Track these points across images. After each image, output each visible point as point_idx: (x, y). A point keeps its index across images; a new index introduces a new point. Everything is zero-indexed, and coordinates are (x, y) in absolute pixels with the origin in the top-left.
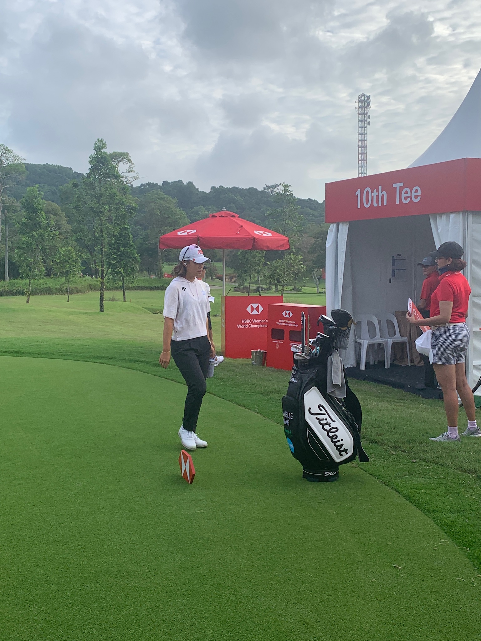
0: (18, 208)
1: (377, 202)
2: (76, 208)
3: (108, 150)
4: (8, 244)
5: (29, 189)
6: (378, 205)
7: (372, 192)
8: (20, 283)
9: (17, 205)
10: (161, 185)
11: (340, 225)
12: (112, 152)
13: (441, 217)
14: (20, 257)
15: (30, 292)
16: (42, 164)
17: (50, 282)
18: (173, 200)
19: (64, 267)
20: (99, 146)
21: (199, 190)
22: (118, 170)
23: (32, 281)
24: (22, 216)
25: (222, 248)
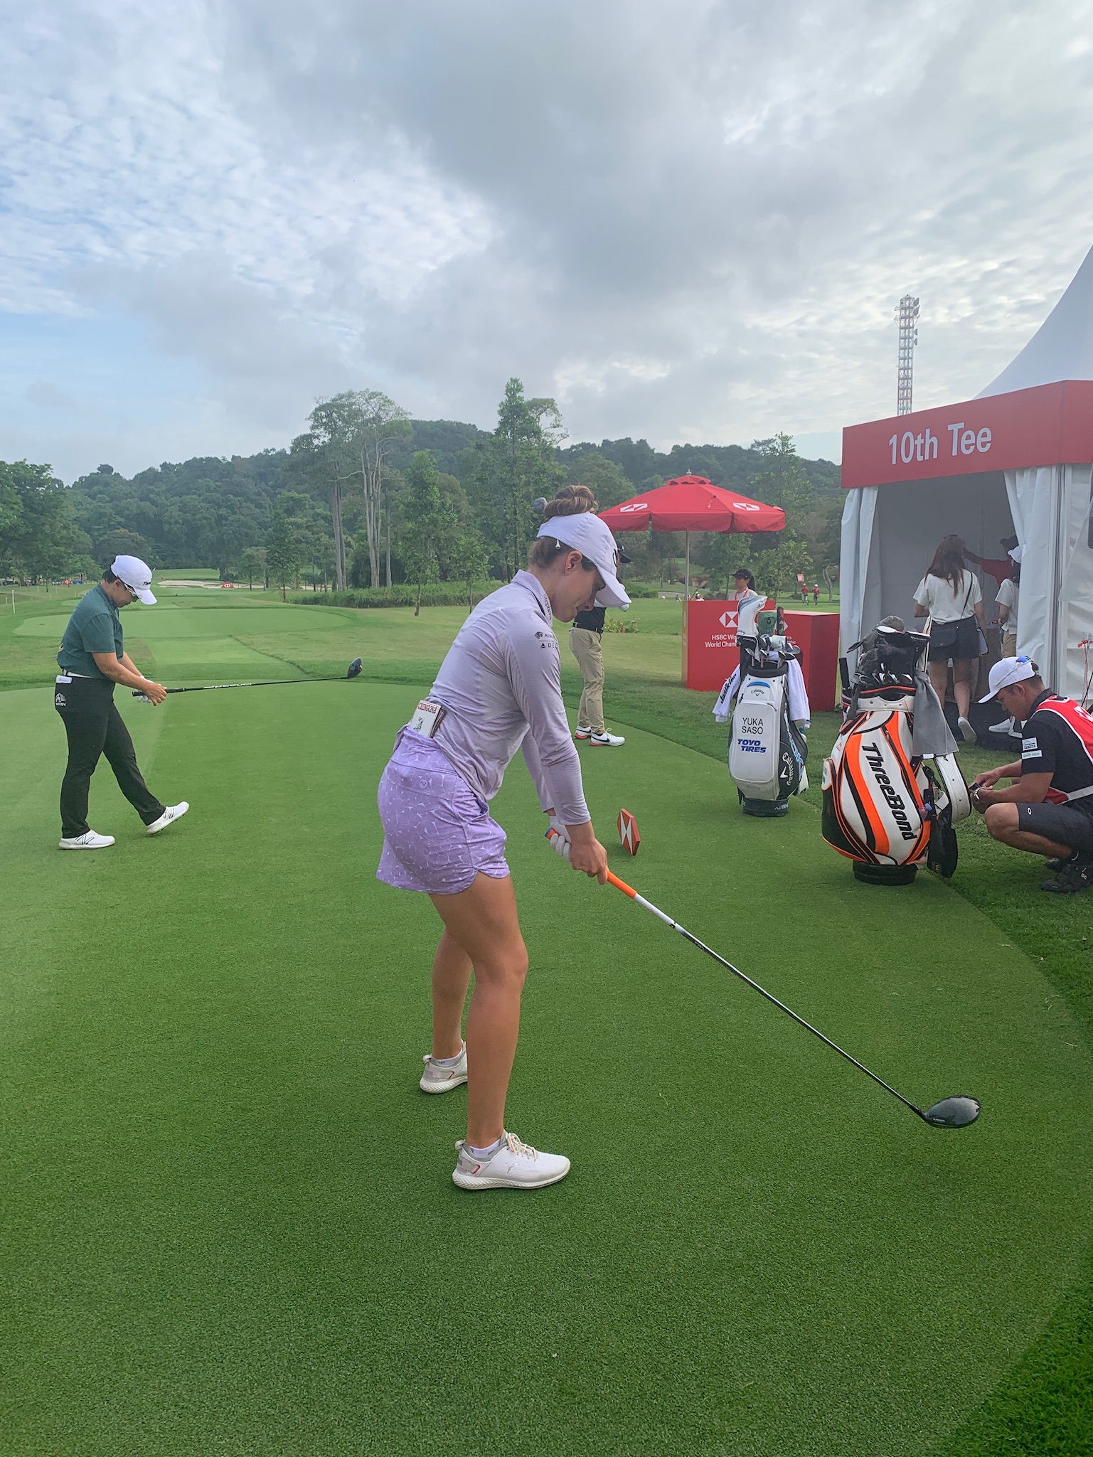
0: (403, 484)
1: (923, 454)
2: (481, 480)
3: (527, 396)
4: (390, 535)
5: (416, 454)
6: (924, 458)
7: (915, 439)
8: (407, 589)
9: (401, 479)
10: (600, 446)
11: (865, 491)
12: (531, 399)
13: (1022, 474)
14: (407, 551)
15: (419, 601)
16: (435, 420)
17: (447, 589)
18: (616, 467)
19: (464, 566)
20: (513, 389)
21: (655, 452)
22: (540, 425)
23: (422, 587)
24: (407, 494)
25: (685, 529)
